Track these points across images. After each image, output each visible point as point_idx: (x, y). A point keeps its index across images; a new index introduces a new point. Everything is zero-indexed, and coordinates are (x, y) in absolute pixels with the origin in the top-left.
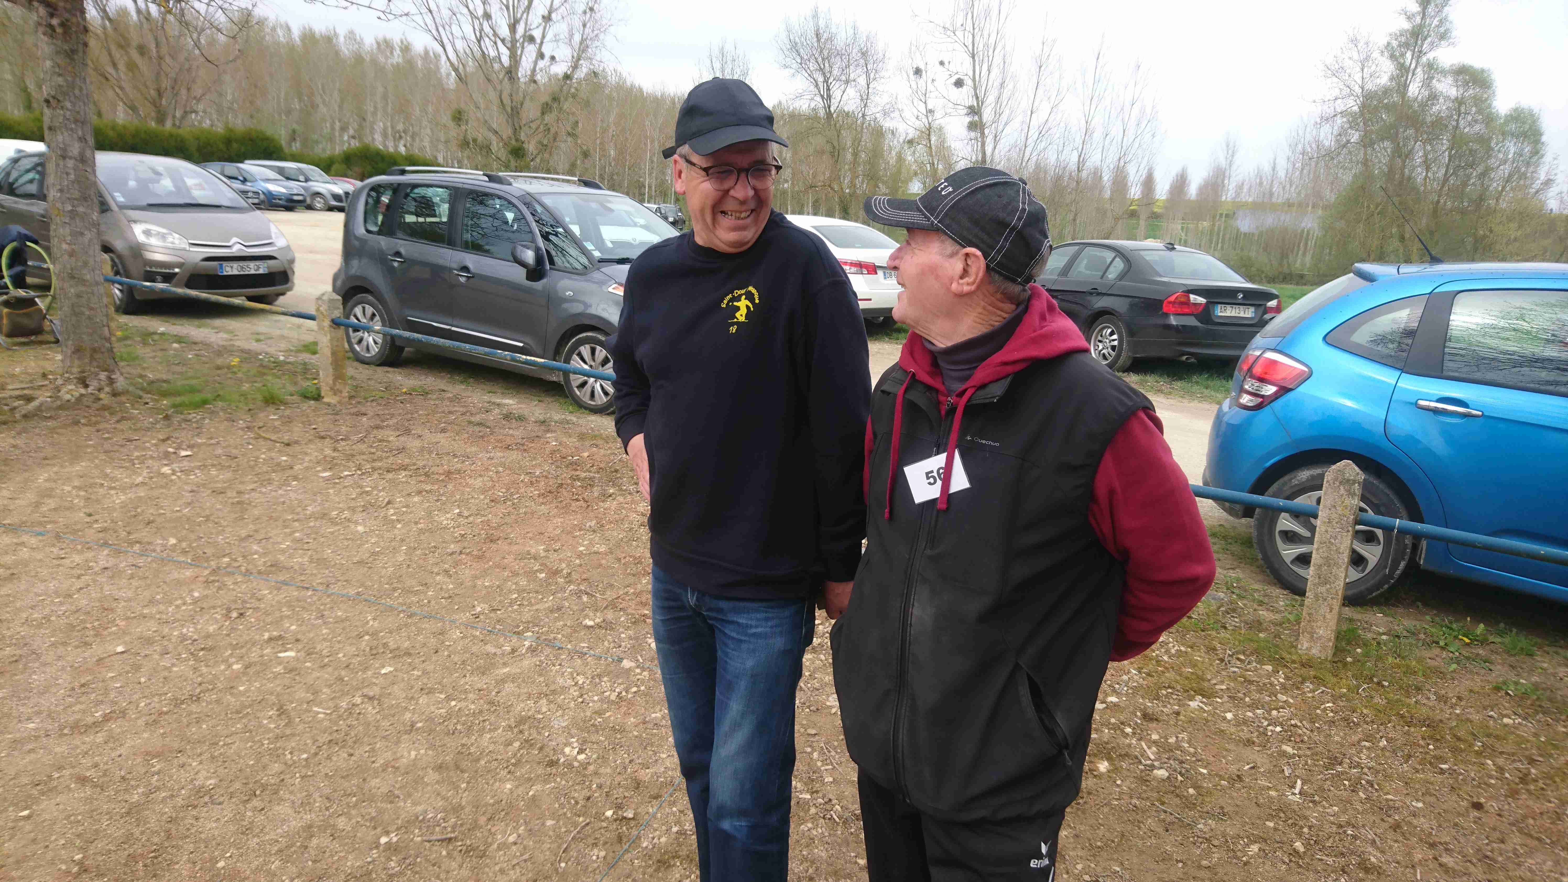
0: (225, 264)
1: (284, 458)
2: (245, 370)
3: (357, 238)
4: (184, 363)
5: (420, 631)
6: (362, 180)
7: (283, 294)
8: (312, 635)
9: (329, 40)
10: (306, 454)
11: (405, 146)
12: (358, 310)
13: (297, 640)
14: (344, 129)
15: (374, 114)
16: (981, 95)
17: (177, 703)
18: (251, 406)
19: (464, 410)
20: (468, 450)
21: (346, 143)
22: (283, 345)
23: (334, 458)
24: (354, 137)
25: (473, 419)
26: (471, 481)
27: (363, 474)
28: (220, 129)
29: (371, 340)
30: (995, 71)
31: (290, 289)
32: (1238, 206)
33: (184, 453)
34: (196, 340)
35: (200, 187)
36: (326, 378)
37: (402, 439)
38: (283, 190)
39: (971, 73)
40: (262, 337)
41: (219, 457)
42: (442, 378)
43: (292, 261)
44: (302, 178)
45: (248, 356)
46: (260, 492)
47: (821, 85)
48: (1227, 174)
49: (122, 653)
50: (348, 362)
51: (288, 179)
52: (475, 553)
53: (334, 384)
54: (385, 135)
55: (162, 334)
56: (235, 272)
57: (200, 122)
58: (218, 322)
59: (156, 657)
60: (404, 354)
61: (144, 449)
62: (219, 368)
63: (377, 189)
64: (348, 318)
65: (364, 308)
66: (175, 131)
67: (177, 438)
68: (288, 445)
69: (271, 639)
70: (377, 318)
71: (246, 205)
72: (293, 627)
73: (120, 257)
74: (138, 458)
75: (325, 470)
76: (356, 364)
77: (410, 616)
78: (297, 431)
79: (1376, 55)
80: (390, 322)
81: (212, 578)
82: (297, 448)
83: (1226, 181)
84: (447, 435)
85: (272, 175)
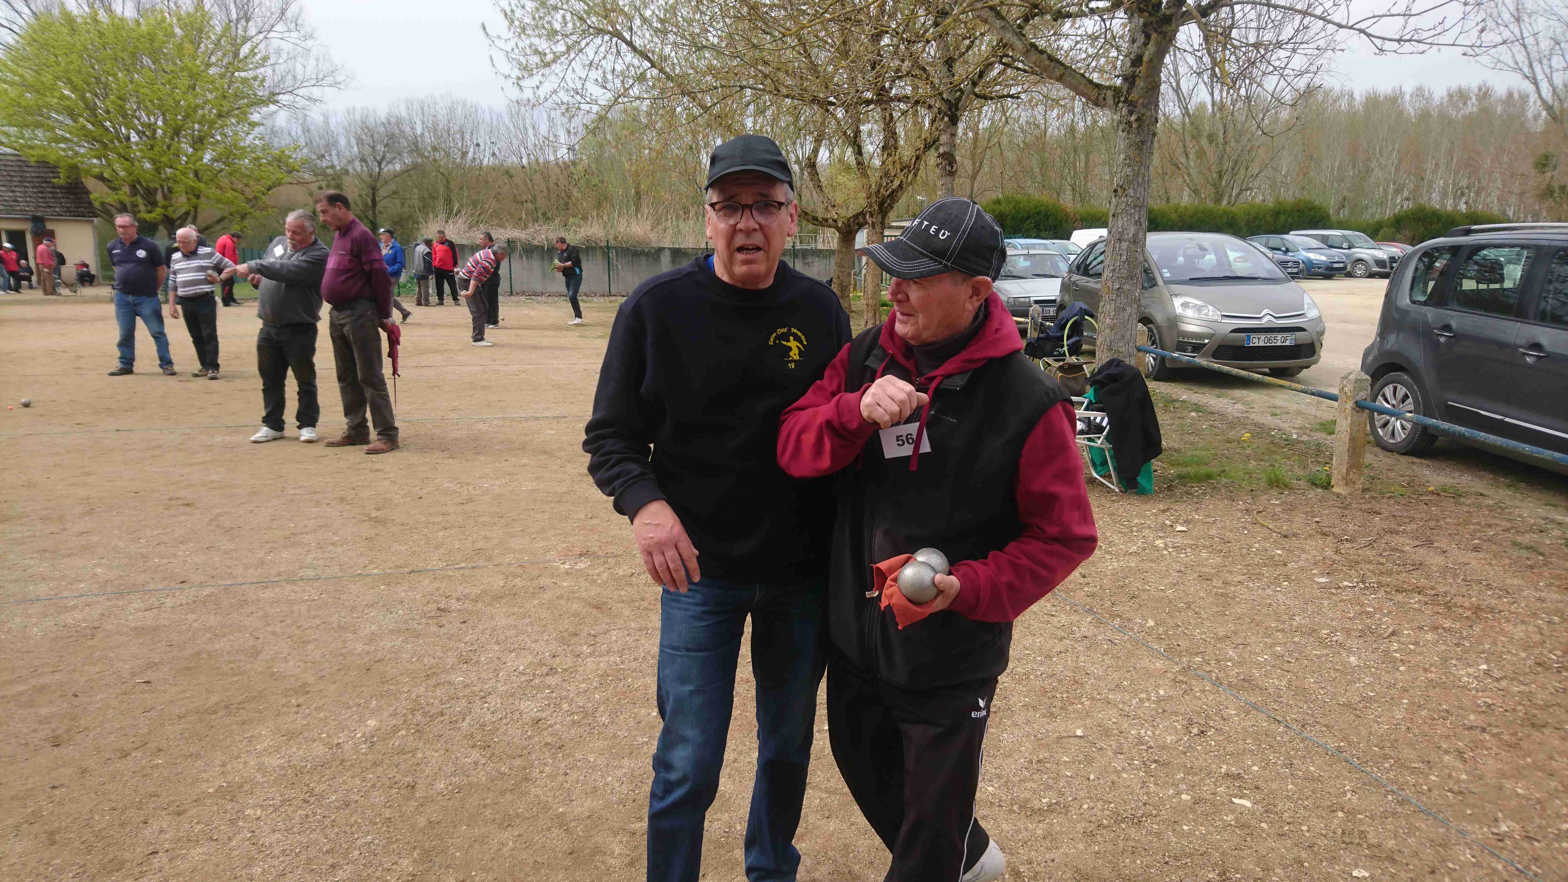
0: (1252, 335)
1: (1279, 552)
2: (1254, 446)
3: (1398, 309)
4: (1196, 433)
5: (1412, 830)
6: (1413, 245)
7: (1308, 367)
8: (1274, 786)
9: (1394, 100)
10: (1303, 550)
11: (1466, 203)
12: (1388, 391)
13: (1257, 788)
14: (1398, 191)
15: (1435, 171)
17: (1119, 819)
18: (1254, 486)
19: (1509, 525)
20: (1509, 581)
21: (1400, 204)
22: (1299, 422)
23: (1334, 562)
24: (1408, 199)
25: (1519, 539)
26: (1508, 627)
27: (1366, 588)
28: (1271, 203)
29: (1398, 424)
31: (1316, 362)
33: (1179, 528)
34: (1213, 409)
35: (1244, 259)
36: (1338, 467)
37: (1421, 551)
38: (1324, 258)
40: (1278, 412)
41: (1213, 537)
42: (1482, 478)
43: (1322, 333)
44: (1345, 245)
45: (1260, 430)
46: (1247, 587)
49: (1081, 737)
50: (1368, 447)
51: (1331, 247)
52: (1506, 737)
53: (1348, 473)
54: (1444, 194)
55: (1184, 401)
56: (1262, 344)
57: (1253, 198)
58: (1238, 393)
59: (1110, 753)
60: (1437, 444)
61: (1145, 517)
62: (1229, 441)
63: (1429, 255)
64: (1374, 400)
65: (1395, 388)
66: (1229, 208)
67: (1176, 511)
68: (1286, 537)
69: (1227, 775)
70: (1410, 400)
71: (1283, 276)
72: (1255, 768)
73: (1158, 328)
74: (1136, 525)
75: (1322, 575)
76: (1377, 450)
77: (1401, 803)
78: (1298, 522)
80: (1425, 408)
81: (1180, 678)
82: (1294, 542)
84: (1481, 555)
85: (1314, 243)
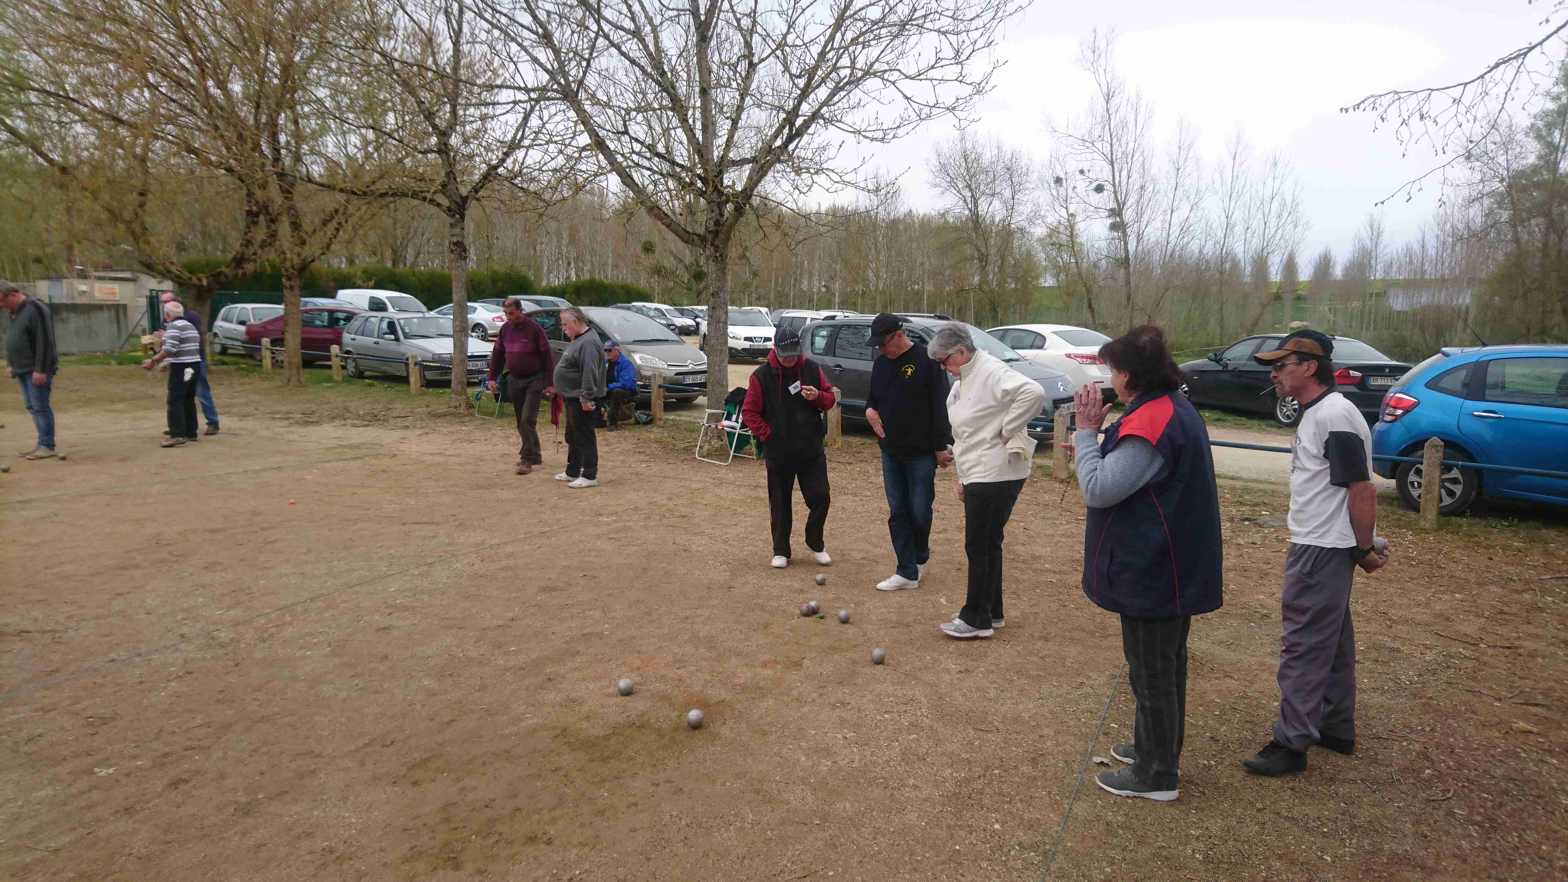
16: (1121, 198)
30: (1135, 177)
32: (1389, 284)
39: (1111, 179)
47: (969, 200)
48: (1373, 255)
79: (1520, 137)
83: (1373, 262)
